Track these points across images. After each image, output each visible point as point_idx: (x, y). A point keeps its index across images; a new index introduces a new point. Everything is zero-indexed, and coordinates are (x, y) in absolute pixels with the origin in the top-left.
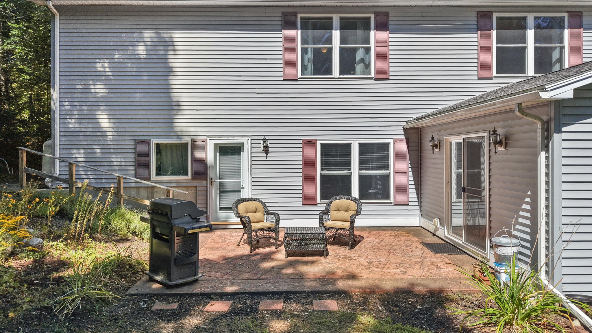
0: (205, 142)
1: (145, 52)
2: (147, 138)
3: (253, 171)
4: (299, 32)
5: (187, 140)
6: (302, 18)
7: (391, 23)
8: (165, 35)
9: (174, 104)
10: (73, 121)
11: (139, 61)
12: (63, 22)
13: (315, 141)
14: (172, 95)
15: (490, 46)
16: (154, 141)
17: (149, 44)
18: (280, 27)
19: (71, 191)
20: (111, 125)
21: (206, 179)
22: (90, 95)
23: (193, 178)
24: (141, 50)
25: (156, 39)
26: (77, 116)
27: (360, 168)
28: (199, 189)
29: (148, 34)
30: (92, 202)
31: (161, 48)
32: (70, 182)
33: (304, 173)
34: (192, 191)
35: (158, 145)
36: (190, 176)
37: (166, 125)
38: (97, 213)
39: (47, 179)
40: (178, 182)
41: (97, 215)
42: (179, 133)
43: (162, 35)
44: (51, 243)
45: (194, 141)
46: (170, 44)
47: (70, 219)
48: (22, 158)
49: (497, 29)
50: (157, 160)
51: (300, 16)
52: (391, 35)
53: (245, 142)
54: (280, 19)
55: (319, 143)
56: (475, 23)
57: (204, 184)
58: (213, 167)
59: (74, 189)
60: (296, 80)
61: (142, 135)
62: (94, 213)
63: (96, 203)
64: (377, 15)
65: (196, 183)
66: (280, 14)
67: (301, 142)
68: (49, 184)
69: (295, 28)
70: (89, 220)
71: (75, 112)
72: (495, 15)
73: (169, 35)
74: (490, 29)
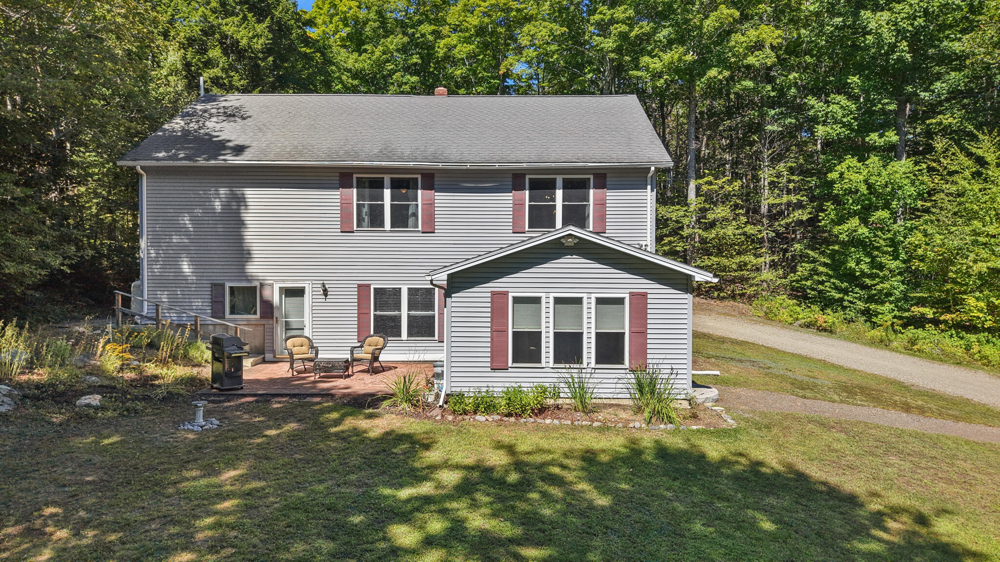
0: (272, 285)
1: (220, 207)
2: (221, 282)
3: (314, 312)
4: (355, 190)
5: (257, 284)
6: (357, 178)
7: (436, 183)
8: (238, 192)
9: (245, 252)
10: (158, 267)
11: (215, 215)
12: (149, 180)
13: (369, 286)
14: (244, 245)
15: (524, 204)
16: (228, 285)
17: (224, 200)
18: (338, 186)
19: (157, 328)
20: (191, 270)
21: (273, 318)
22: (172, 244)
23: (261, 317)
24: (218, 205)
25: (230, 196)
26: (161, 263)
27: (409, 310)
28: (266, 326)
29: (223, 191)
30: (174, 336)
31: (235, 204)
32: (157, 319)
33: (359, 314)
34: (261, 328)
35: (231, 288)
36: (258, 316)
37: (240, 271)
38: (178, 344)
39: (137, 317)
40: (248, 320)
41: (177, 347)
42: (250, 278)
43: (235, 192)
44: (145, 364)
45: (262, 285)
46: (243, 200)
47: (158, 349)
48: (118, 300)
49: (531, 189)
50: (231, 301)
51: (355, 176)
52: (436, 194)
53: (306, 286)
54: (338, 178)
55: (372, 287)
56: (511, 183)
57: (271, 322)
58: (278, 308)
59: (160, 325)
60: (353, 232)
61: (218, 279)
62: (175, 345)
63: (177, 337)
64: (424, 175)
65: (263, 322)
66: (338, 174)
67: (356, 286)
68: (139, 321)
69: (351, 187)
70: (172, 350)
71: (160, 259)
72: (527, 177)
73: (241, 192)
74: (524, 189)
